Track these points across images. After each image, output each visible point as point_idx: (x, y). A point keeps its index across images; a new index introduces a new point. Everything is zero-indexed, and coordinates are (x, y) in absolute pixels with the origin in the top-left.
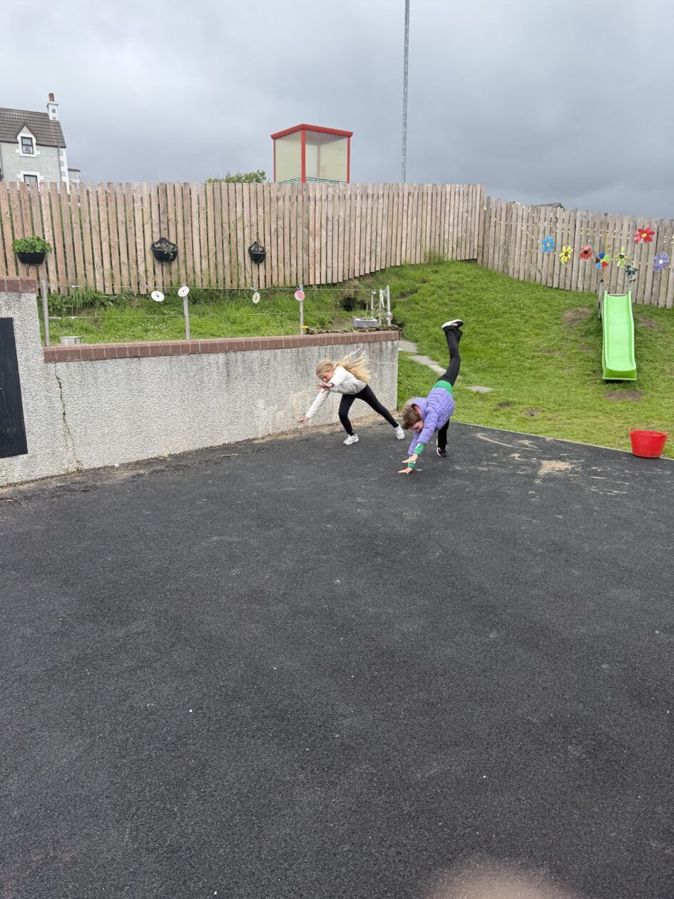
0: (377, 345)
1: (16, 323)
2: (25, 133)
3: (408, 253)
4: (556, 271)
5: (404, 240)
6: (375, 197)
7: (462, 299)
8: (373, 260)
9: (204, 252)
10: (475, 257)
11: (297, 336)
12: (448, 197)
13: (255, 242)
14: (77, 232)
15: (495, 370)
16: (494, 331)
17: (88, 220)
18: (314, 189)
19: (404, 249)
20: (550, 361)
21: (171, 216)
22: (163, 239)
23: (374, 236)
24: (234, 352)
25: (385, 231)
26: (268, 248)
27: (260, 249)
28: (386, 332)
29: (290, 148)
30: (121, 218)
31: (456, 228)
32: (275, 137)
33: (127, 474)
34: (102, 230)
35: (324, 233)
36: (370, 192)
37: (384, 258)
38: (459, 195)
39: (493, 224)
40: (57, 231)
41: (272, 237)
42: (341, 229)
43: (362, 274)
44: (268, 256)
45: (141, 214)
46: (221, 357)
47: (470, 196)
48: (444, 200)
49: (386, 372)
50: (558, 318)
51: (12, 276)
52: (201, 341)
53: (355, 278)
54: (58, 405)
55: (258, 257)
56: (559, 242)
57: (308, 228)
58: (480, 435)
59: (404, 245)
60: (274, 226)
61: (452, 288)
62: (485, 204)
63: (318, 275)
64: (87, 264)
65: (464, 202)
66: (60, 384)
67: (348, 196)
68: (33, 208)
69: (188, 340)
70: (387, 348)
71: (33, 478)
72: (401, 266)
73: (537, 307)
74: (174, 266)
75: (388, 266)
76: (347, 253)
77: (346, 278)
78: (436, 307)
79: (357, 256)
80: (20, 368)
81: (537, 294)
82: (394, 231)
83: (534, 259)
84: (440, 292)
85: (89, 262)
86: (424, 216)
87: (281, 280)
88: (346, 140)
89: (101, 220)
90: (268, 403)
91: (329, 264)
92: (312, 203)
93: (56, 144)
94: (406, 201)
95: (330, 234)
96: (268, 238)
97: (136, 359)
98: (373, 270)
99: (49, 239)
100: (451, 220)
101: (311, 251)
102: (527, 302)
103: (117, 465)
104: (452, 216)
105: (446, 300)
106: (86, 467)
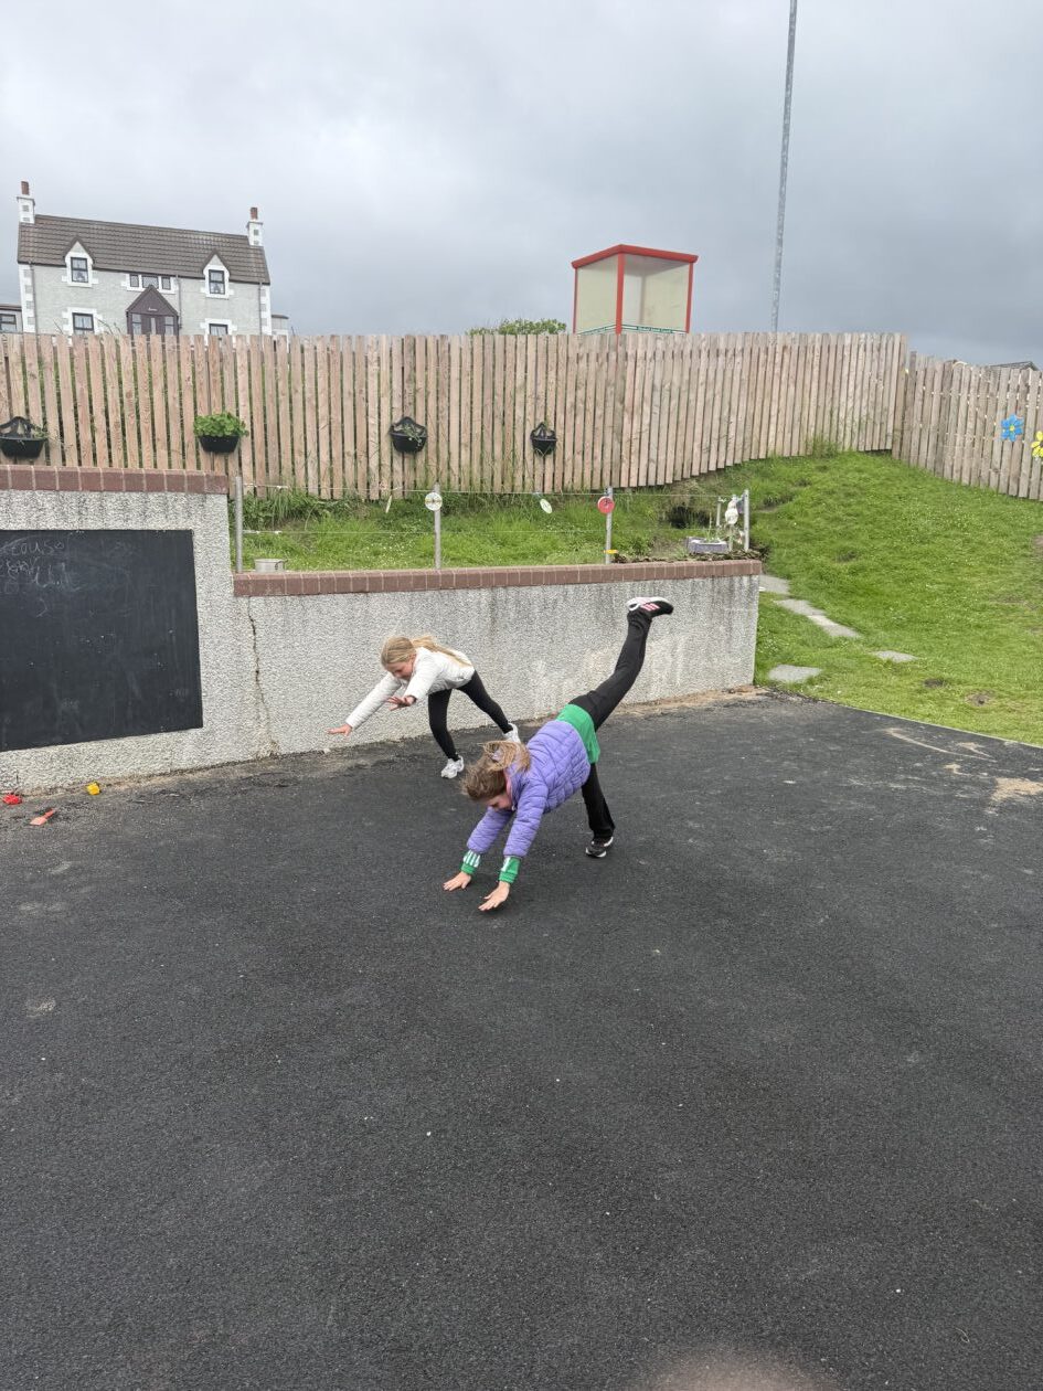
0: (725, 582)
1: (198, 538)
2: (215, 264)
3: (777, 440)
4: (1024, 471)
5: (774, 420)
6: (730, 353)
7: (866, 512)
8: (723, 449)
9: (465, 438)
10: (889, 447)
11: (599, 566)
12: (846, 353)
13: (542, 424)
14: (284, 407)
15: (919, 626)
16: (918, 565)
17: (300, 390)
18: (635, 344)
19: (772, 433)
20: (1012, 616)
21: (420, 385)
22: (407, 418)
23: (725, 414)
24: (505, 587)
25: (743, 406)
26: (559, 433)
27: (548, 434)
28: (741, 561)
29: (601, 282)
30: (348, 386)
31: (858, 403)
32: (578, 265)
33: (341, 765)
34: (320, 405)
35: (647, 409)
36: (722, 347)
37: (739, 447)
38: (865, 350)
39: (919, 396)
40: (257, 404)
41: (568, 415)
42: (674, 402)
43: (704, 470)
44: (559, 443)
45: (376, 382)
46: (485, 595)
47: (883, 351)
48: (839, 357)
49: (738, 624)
50: (1025, 546)
51: (191, 469)
52: (455, 570)
53: (692, 477)
54: (250, 659)
55: (544, 445)
56: (1030, 424)
57: (623, 402)
58: (892, 731)
59: (773, 428)
60: (570, 400)
61: (849, 495)
62: (908, 363)
63: (633, 473)
64: (296, 456)
65: (872, 361)
66: (254, 627)
67: (687, 352)
68: (225, 372)
69: (437, 568)
70: (741, 587)
71: (208, 763)
72: (767, 460)
73: (990, 528)
74: (421, 458)
75: (746, 459)
76: (681, 439)
77: (678, 478)
78: (823, 524)
79: (697, 444)
80: (200, 603)
81: (992, 507)
82: (759, 406)
83: (987, 450)
84: (830, 501)
85: (300, 451)
86: (807, 382)
87: (577, 480)
88: (687, 267)
89: (319, 391)
90: (550, 666)
91: (653, 456)
92: (631, 364)
93: (256, 280)
94: (778, 359)
95: (656, 410)
96: (560, 417)
97: (362, 595)
98: (721, 466)
99: (244, 416)
100: (851, 389)
101: (625, 439)
102: (975, 520)
103: (326, 750)
104: (852, 383)
105: (839, 513)
106: (284, 751)
